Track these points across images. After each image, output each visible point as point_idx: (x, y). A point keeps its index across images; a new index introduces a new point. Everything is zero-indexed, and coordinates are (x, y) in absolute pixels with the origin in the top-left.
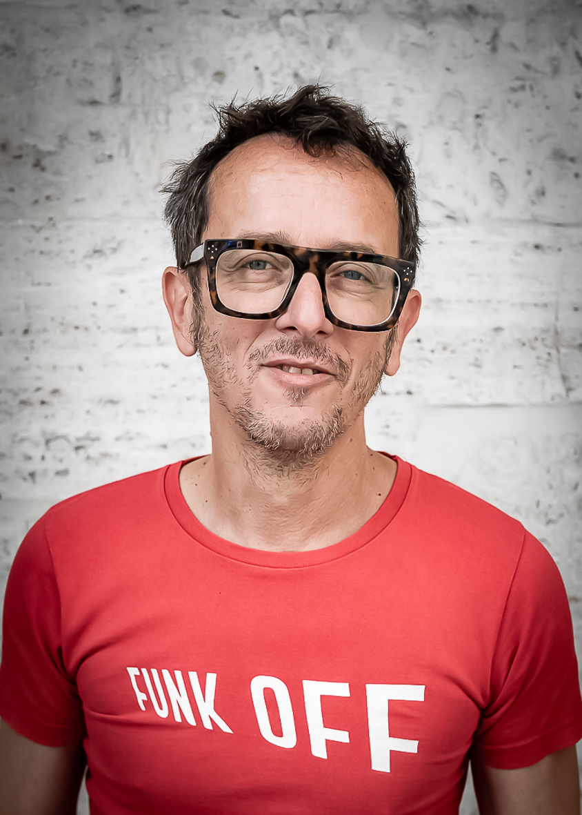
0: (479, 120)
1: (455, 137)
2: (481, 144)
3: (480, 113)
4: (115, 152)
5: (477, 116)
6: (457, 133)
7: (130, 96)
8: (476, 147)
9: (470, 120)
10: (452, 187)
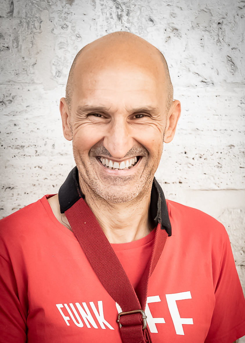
0: (220, 26)
1: (206, 35)
2: (221, 39)
3: (220, 21)
4: (10, 45)
5: (219, 23)
6: (207, 33)
7: (19, 13)
8: (219, 41)
9: (215, 25)
10: (204, 64)
